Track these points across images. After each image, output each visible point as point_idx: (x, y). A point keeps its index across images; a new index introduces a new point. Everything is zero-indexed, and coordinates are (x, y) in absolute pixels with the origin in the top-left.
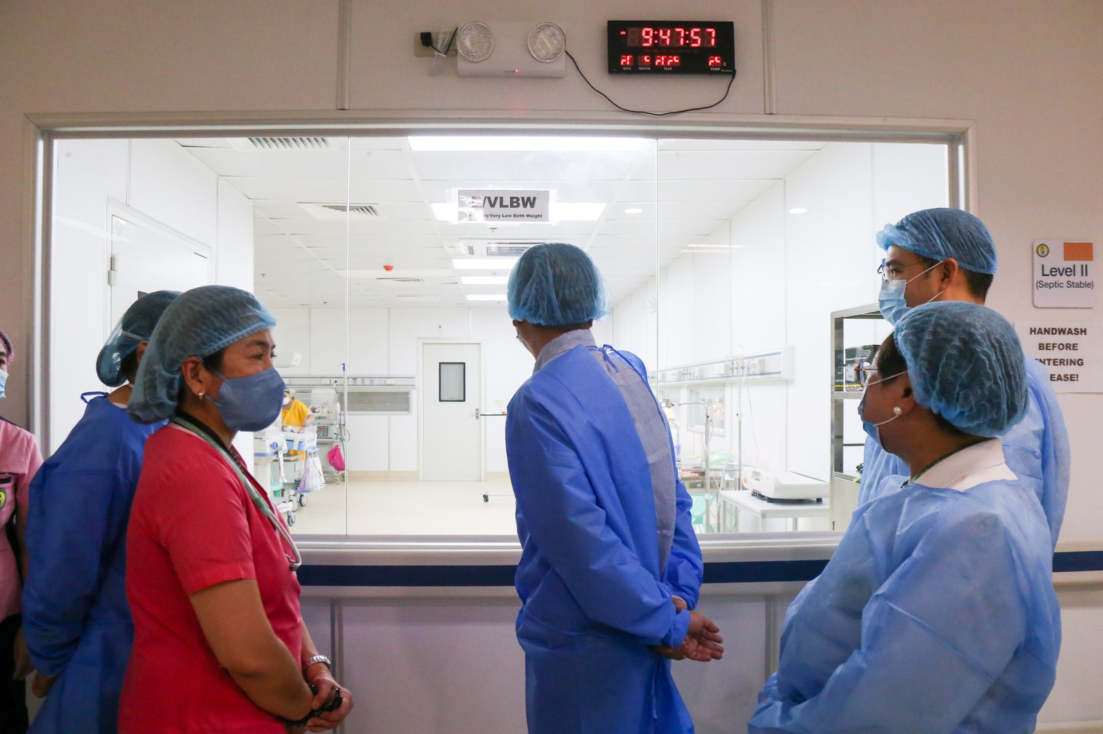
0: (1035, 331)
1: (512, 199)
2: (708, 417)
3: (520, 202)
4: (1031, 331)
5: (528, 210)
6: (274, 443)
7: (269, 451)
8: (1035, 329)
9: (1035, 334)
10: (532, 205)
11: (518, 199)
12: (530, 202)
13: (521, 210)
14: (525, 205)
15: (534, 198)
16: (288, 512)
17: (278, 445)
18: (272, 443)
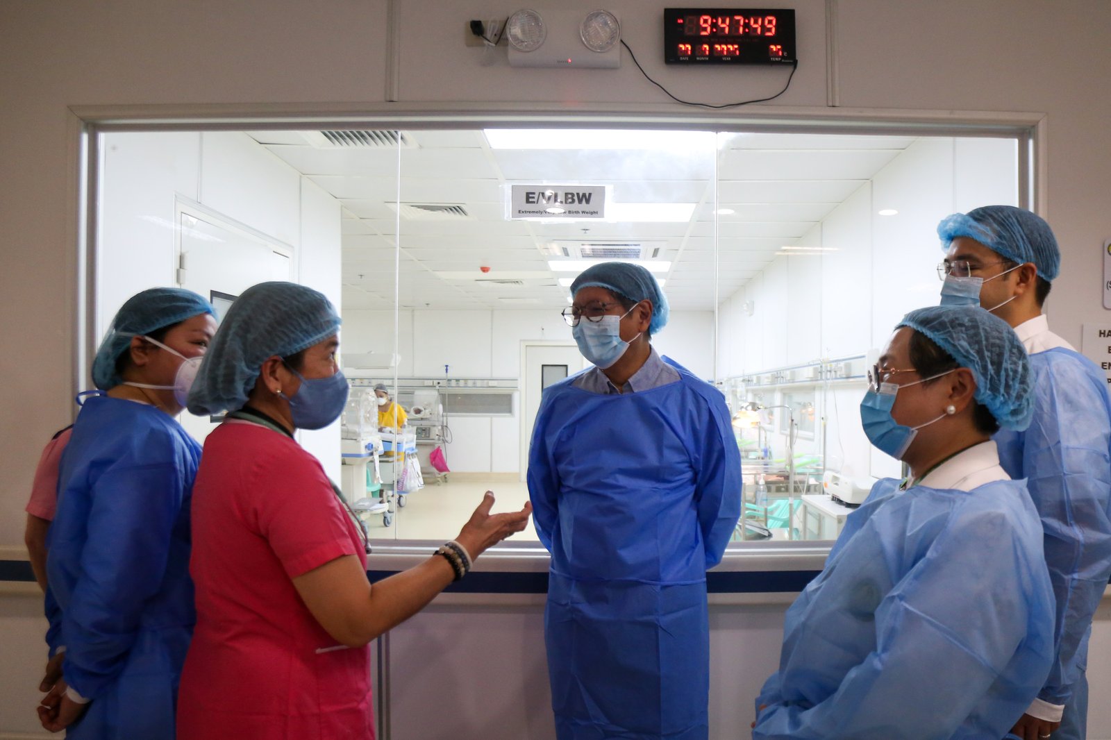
0: (1104, 333)
1: (566, 194)
2: (792, 420)
3: (576, 198)
4: (1101, 333)
5: (584, 206)
6: (369, 444)
7: (363, 451)
8: (1105, 331)
9: (1104, 336)
10: (588, 201)
11: (573, 195)
12: (585, 198)
13: (576, 206)
14: (580, 201)
15: (590, 194)
16: (384, 513)
17: (374, 446)
18: (367, 444)
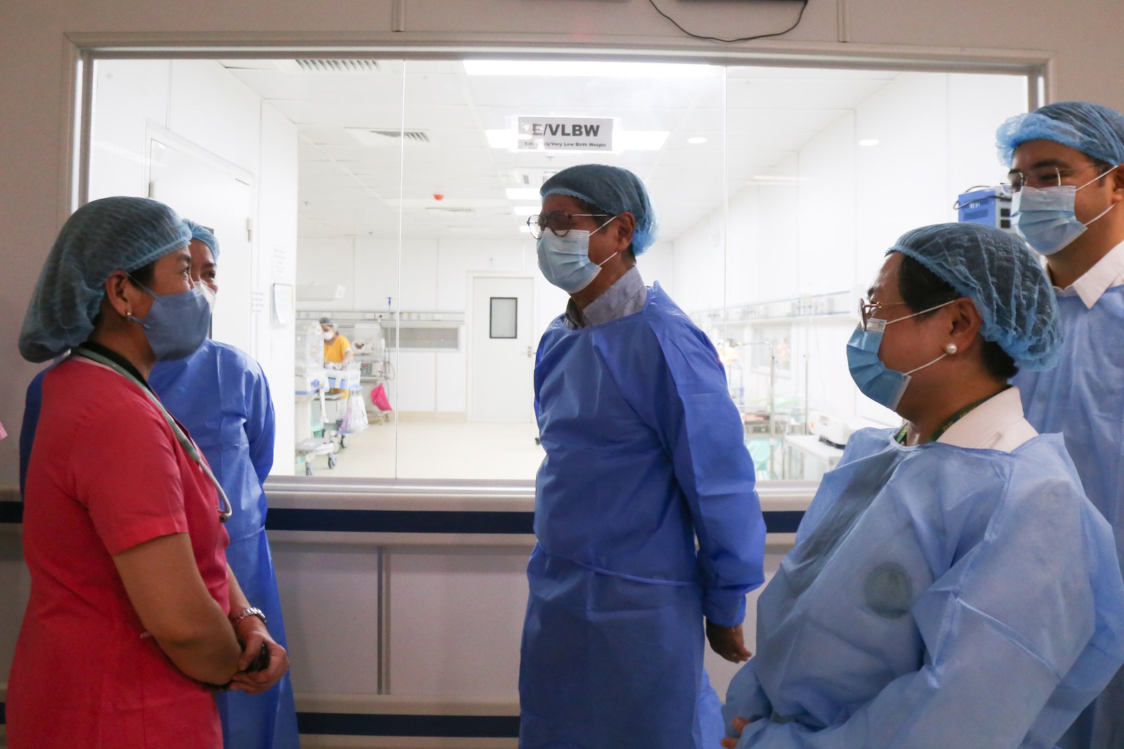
1: (574, 126)
2: (773, 358)
3: (583, 130)
5: (592, 138)
6: (315, 381)
7: (310, 389)
10: (595, 134)
11: (580, 127)
12: (593, 130)
13: (583, 138)
14: (588, 133)
15: (598, 127)
16: (328, 454)
17: (320, 383)
18: (313, 381)
